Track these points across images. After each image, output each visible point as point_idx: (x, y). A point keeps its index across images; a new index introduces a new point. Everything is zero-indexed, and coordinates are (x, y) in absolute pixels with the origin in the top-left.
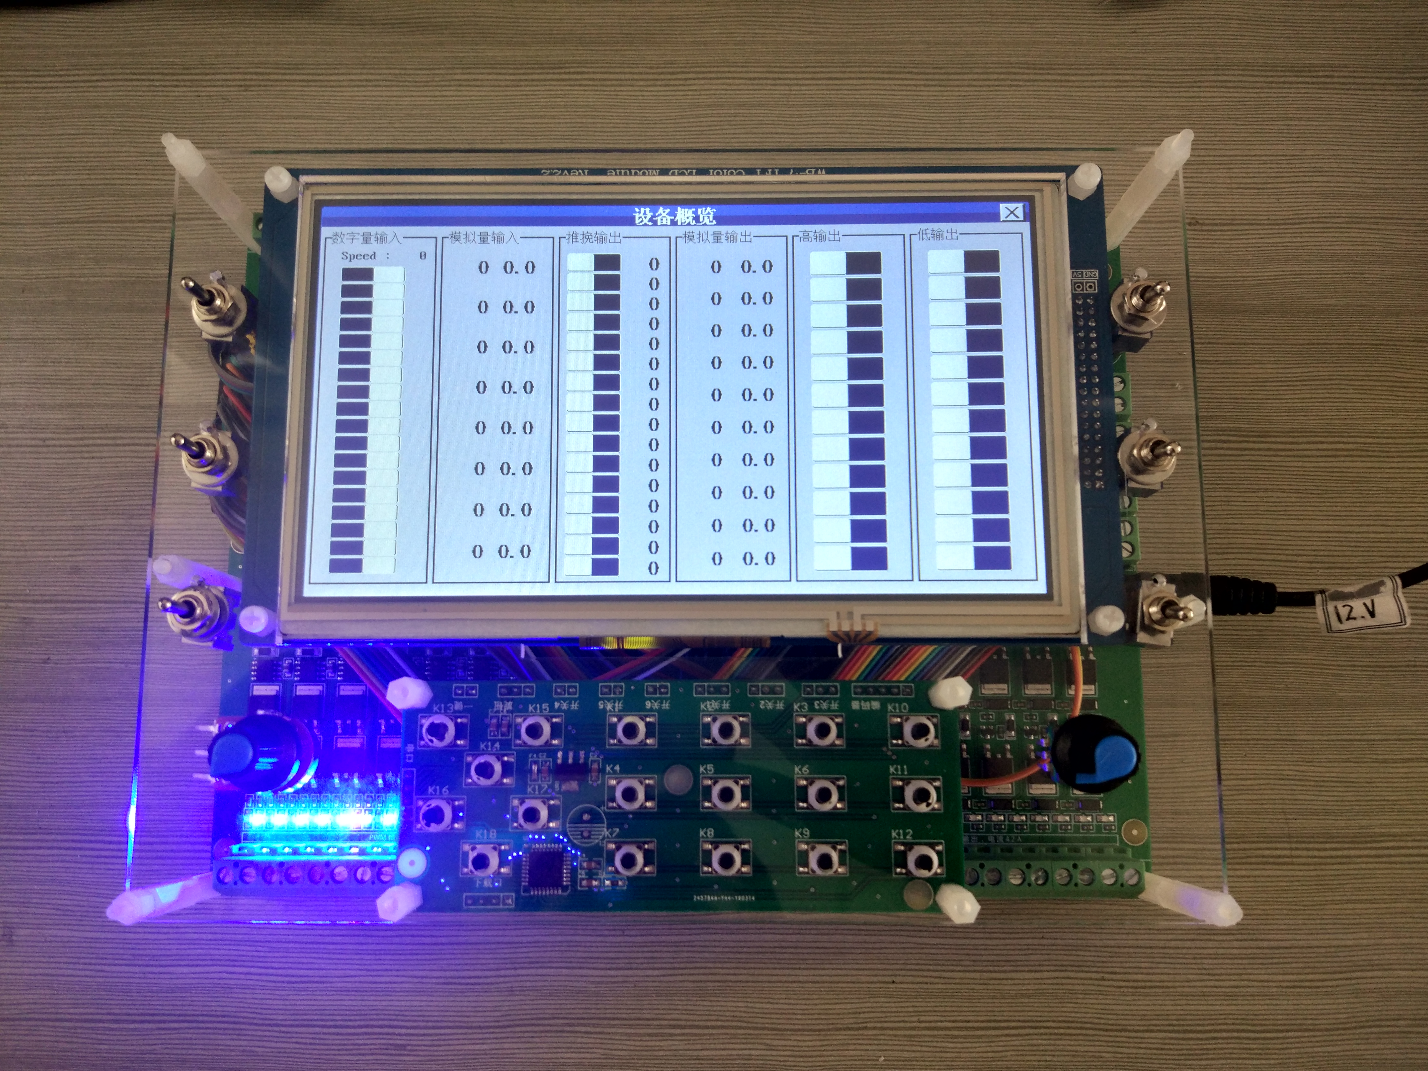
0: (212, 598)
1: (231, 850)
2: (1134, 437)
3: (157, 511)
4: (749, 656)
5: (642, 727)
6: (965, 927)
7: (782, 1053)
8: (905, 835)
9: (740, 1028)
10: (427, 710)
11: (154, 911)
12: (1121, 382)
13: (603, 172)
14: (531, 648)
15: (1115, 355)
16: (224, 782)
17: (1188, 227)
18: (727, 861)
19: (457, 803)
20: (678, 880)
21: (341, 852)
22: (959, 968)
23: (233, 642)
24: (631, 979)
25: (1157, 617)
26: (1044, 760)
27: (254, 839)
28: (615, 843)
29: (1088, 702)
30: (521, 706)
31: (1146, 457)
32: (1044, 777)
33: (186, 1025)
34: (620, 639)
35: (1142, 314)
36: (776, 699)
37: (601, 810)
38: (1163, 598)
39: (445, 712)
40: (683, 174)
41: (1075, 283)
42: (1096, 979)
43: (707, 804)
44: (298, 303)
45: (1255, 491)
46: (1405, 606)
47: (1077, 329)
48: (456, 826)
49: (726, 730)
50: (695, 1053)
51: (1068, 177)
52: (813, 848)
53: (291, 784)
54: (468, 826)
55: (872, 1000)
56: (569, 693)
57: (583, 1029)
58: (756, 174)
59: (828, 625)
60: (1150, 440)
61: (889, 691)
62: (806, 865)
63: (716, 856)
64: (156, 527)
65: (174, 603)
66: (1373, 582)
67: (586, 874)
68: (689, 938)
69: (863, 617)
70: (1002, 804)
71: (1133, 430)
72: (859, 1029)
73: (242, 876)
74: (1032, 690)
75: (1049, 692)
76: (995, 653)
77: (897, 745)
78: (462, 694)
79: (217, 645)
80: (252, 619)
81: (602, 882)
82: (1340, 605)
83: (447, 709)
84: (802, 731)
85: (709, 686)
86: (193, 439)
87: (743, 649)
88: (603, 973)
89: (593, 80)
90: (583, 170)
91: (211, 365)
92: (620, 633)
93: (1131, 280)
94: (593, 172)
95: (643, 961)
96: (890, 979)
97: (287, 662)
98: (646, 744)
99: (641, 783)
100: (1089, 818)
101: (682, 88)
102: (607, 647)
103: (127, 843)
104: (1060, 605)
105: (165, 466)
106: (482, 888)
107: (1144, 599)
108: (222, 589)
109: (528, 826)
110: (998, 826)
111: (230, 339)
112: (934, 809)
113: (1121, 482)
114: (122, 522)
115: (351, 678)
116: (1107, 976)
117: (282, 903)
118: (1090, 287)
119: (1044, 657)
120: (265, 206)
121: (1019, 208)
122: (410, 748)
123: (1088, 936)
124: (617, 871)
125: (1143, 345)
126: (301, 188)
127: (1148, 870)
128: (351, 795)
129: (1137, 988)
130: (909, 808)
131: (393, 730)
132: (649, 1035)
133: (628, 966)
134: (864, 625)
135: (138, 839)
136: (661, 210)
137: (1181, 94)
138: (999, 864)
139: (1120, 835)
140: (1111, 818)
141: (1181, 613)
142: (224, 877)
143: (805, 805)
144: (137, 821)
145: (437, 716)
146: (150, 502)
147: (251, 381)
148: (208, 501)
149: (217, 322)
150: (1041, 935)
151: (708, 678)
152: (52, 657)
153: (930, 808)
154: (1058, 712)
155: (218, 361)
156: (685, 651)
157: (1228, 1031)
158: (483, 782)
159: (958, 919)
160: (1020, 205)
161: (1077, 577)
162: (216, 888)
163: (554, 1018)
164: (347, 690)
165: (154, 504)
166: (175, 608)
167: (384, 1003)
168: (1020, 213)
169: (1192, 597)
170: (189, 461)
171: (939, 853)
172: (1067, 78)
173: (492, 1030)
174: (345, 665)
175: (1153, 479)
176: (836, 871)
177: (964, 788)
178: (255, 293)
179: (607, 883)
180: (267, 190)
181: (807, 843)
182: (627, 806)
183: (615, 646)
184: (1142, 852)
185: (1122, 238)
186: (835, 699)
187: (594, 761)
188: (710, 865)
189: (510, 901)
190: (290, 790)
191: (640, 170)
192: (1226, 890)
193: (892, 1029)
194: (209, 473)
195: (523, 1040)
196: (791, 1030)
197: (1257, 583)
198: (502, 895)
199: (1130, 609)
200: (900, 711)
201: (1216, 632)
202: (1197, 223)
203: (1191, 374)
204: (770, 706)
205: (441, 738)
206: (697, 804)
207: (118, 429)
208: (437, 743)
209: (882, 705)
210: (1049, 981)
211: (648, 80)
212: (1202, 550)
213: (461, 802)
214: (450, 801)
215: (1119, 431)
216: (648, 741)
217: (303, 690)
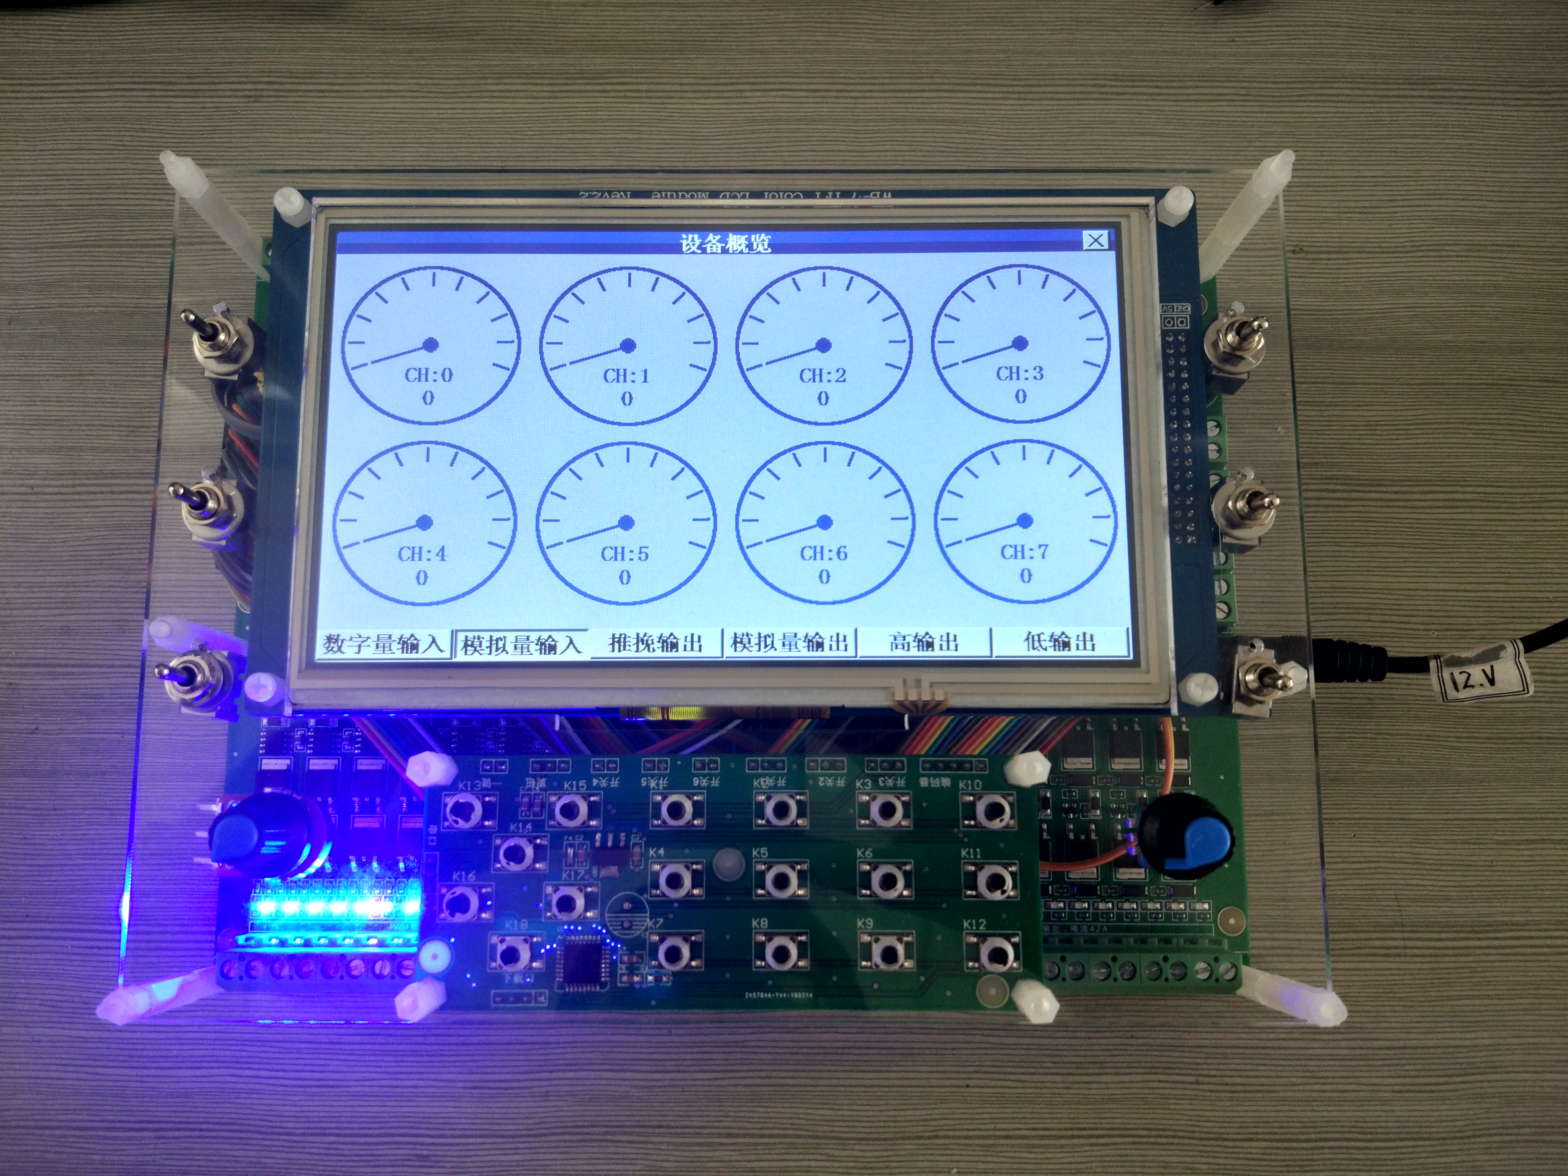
0: (215, 664)
1: (236, 941)
2: (1229, 487)
3: (154, 565)
4: (807, 727)
5: (688, 806)
6: (1044, 1027)
7: (844, 1164)
8: (978, 925)
9: (799, 1136)
10: (452, 788)
11: (150, 1011)
12: (1217, 426)
13: (647, 194)
14: (567, 719)
15: (1209, 397)
16: (228, 867)
17: (1290, 255)
18: (781, 954)
19: (484, 890)
20: (728, 975)
21: (357, 943)
22: (1041, 1071)
23: (238, 713)
24: (679, 1083)
25: (1254, 685)
26: (1130, 843)
27: (260, 929)
28: (659, 934)
29: (1180, 778)
30: (555, 784)
31: (1242, 510)
32: (1130, 862)
33: (187, 1133)
34: (665, 710)
35: (1238, 353)
36: (836, 776)
37: (644, 898)
38: (1261, 665)
39: (472, 790)
40: (735, 197)
41: (1165, 318)
42: (1190, 1083)
43: (760, 892)
44: (311, 338)
45: (1364, 545)
46: (1528, 673)
47: (1166, 369)
48: (484, 915)
49: (781, 810)
50: (749, 1165)
51: (1157, 202)
52: (877, 940)
53: (302, 868)
54: (496, 916)
55: (943, 1106)
56: (609, 769)
57: (625, 1138)
58: (814, 197)
59: (893, 695)
60: (1246, 491)
61: (960, 766)
62: (869, 958)
63: (770, 949)
64: (153, 584)
65: (172, 670)
66: (1492, 646)
67: (627, 968)
68: (742, 1038)
69: (932, 685)
70: (1086, 890)
71: (1228, 480)
72: (929, 1138)
73: (248, 970)
74: (1119, 764)
75: (1138, 767)
76: (1078, 724)
77: (969, 826)
78: (490, 770)
79: (220, 716)
80: (259, 687)
81: (644, 977)
82: (1456, 671)
83: (473, 786)
84: (865, 809)
85: (763, 761)
86: (194, 488)
87: (801, 721)
88: (649, 1076)
89: (639, 91)
90: (625, 192)
91: (214, 405)
92: (665, 703)
93: (1226, 315)
94: (636, 194)
95: (692, 1063)
96: (963, 1083)
97: (298, 734)
98: (693, 826)
99: (687, 868)
100: (1182, 906)
101: (737, 101)
102: (650, 718)
103: (120, 932)
104: (1148, 672)
105: (163, 516)
106: (511, 984)
107: (1240, 666)
108: (226, 653)
109: (563, 917)
110: (1082, 914)
111: (235, 377)
112: (1009, 897)
113: (1215, 538)
114: (118, 577)
115: (369, 750)
116: (1201, 1079)
117: (293, 999)
118: (1182, 322)
119: (1132, 728)
120: (274, 228)
121: (1103, 235)
122: (433, 829)
123: (1183, 1035)
124: (660, 966)
125: (1239, 387)
126: (314, 211)
127: (1246, 961)
128: (368, 881)
129: (1235, 1092)
130: (982, 897)
131: (415, 808)
132: (698, 1144)
133: (675, 1068)
134: (933, 694)
135: (132, 929)
136: (711, 236)
137: (1284, 109)
138: (1081, 957)
139: (1216, 925)
140: (1206, 906)
141: (1280, 682)
142: (229, 970)
143: (868, 892)
144: (132, 908)
145: (463, 794)
146: (147, 556)
147: (259, 423)
148: (211, 555)
149: (221, 359)
150: (1129, 1034)
151: (763, 751)
152: (40, 727)
153: (1006, 895)
154: (1148, 789)
155: (222, 401)
156: (738, 722)
157: (1335, 1140)
158: (514, 867)
159: (1035, 1019)
160: (1105, 233)
161: (1167, 641)
162: (219, 983)
163: (593, 1126)
164: (364, 764)
165: (150, 559)
166: (173, 675)
167: (406, 1109)
168: (1104, 241)
169: (1292, 664)
170: (189, 513)
171: (1015, 946)
172: (1160, 91)
173: (525, 1139)
174: (363, 736)
175: (1250, 534)
176: (902, 965)
177: (1044, 871)
178: (264, 328)
179: (650, 978)
180: (277, 214)
181: (870, 935)
182: (672, 894)
183: (660, 717)
184: (1241, 942)
185: (1220, 266)
186: (901, 776)
187: (637, 844)
188: (763, 958)
189: (542, 999)
190: (301, 876)
191: (688, 192)
192: (1330, 985)
193: (966, 1138)
194: (211, 525)
195: (560, 1150)
196: (855, 1139)
197: (1366, 647)
198: (533, 991)
199: (1225, 677)
200: (973, 789)
201: (1321, 700)
202: (1301, 251)
203: (1292, 417)
204: (830, 783)
205: (467, 819)
206: (749, 892)
207: (114, 475)
208: (462, 824)
209: (952, 782)
210: (1139, 1085)
211: (699, 91)
212: (1304, 610)
213: (489, 890)
214: (476, 888)
215: (1214, 480)
216: (696, 822)
217: (317, 764)
